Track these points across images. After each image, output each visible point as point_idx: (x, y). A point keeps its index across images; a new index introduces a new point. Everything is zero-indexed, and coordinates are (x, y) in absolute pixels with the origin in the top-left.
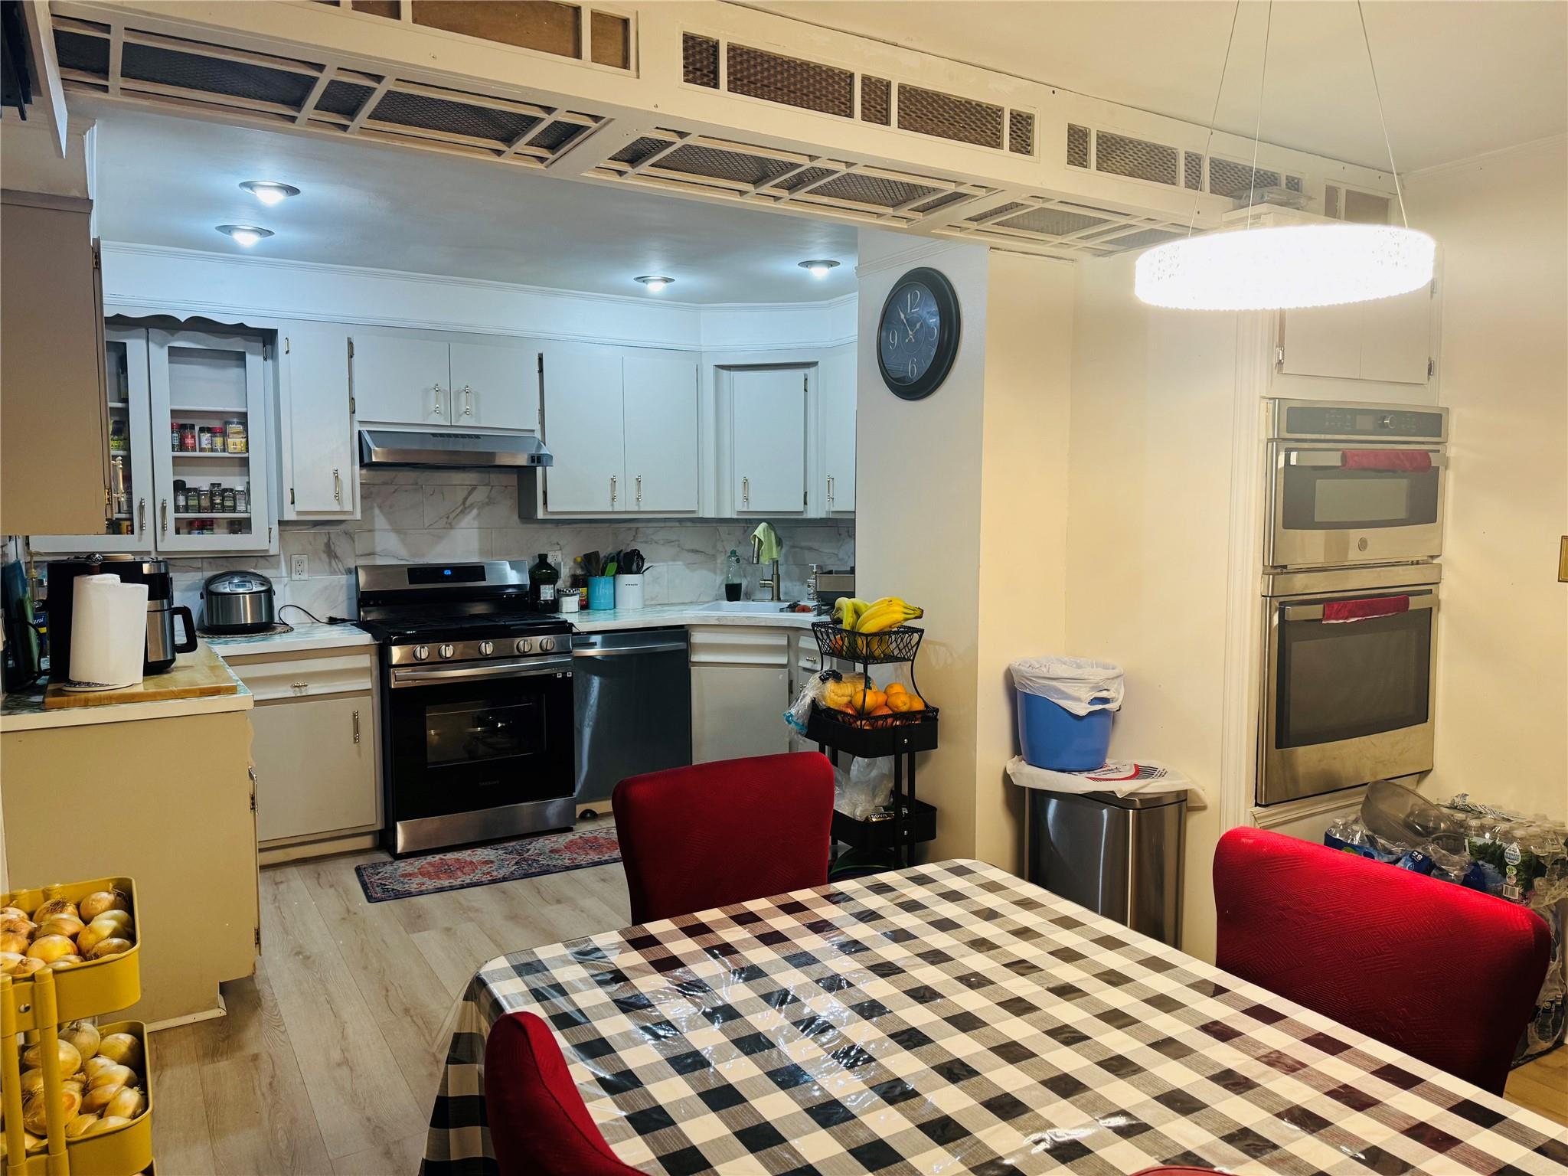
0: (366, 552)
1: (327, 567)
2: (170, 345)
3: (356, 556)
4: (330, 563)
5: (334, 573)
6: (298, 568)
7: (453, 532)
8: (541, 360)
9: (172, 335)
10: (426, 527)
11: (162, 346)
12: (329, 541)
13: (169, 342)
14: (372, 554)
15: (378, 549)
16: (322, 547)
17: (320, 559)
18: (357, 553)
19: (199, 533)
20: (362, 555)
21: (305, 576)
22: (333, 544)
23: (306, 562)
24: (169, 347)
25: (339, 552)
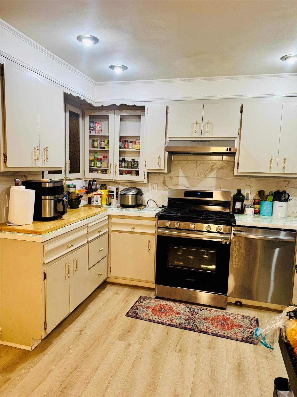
0: (176, 184)
1: (163, 188)
2: (121, 115)
3: (173, 185)
4: (164, 187)
5: (165, 190)
6: (155, 188)
7: (206, 179)
8: (242, 107)
9: (121, 111)
10: (197, 176)
11: (118, 115)
12: (164, 179)
13: (120, 114)
14: (177, 185)
15: (180, 183)
16: (162, 181)
17: (161, 185)
18: (173, 184)
19: (127, 175)
20: (174, 185)
21: (156, 191)
22: (165, 180)
23: (157, 186)
24: (120, 116)
25: (167, 183)
